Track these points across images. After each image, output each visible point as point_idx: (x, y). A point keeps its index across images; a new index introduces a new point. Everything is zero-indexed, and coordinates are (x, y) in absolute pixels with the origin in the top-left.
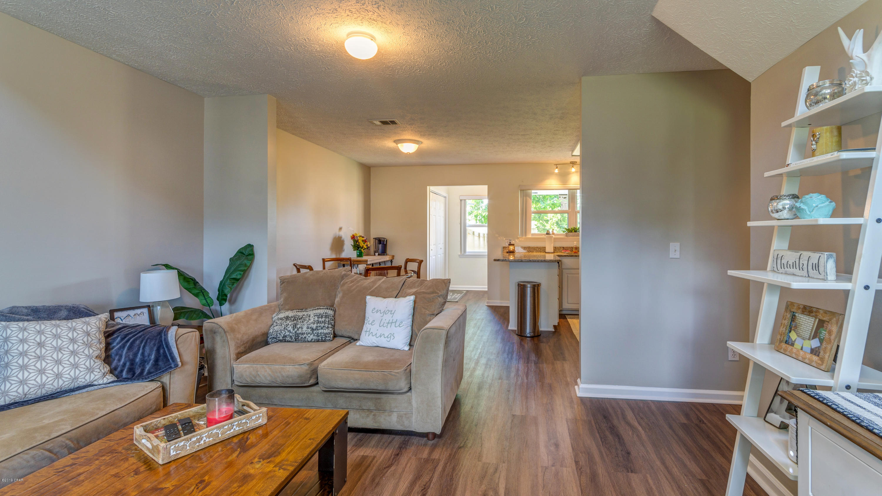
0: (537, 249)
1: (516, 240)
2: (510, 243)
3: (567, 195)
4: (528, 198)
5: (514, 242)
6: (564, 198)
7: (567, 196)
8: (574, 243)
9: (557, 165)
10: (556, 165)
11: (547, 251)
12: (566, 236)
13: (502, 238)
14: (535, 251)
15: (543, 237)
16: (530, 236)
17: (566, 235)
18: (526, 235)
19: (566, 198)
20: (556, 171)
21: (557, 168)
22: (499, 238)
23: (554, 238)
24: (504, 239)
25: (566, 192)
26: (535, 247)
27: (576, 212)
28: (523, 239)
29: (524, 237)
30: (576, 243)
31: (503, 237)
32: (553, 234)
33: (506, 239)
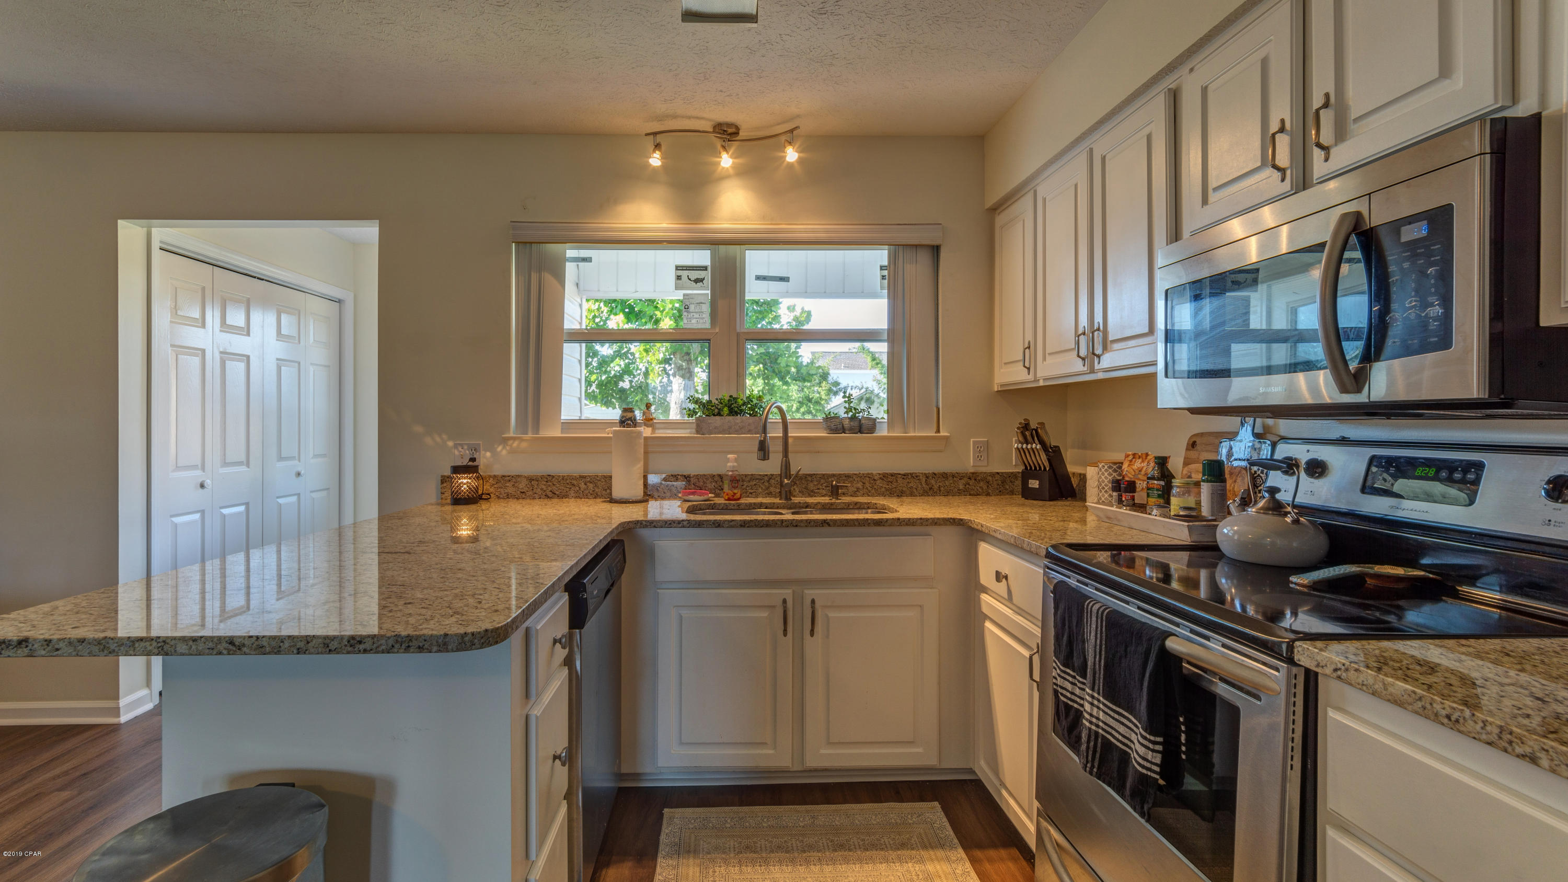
0: (583, 486)
1: (499, 449)
2: (473, 460)
3: (705, 268)
4: (548, 277)
5: (488, 454)
6: (697, 281)
7: (707, 275)
8: (728, 460)
9: (656, 138)
10: (655, 134)
11: (617, 493)
12: (698, 432)
13: (438, 439)
14: (572, 493)
15: (607, 433)
16: (557, 433)
17: (699, 429)
18: (537, 427)
19: (701, 280)
20: (655, 160)
21: (657, 146)
22: (428, 440)
23: (646, 439)
24: (450, 444)
25: (702, 257)
26: (576, 478)
27: (738, 334)
28: (524, 445)
29: (530, 435)
30: (736, 460)
31: (444, 436)
32: (649, 421)
33: (456, 446)
